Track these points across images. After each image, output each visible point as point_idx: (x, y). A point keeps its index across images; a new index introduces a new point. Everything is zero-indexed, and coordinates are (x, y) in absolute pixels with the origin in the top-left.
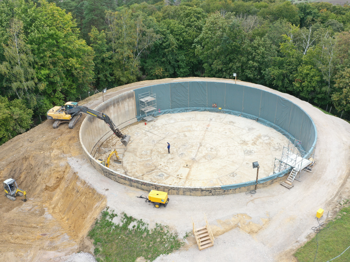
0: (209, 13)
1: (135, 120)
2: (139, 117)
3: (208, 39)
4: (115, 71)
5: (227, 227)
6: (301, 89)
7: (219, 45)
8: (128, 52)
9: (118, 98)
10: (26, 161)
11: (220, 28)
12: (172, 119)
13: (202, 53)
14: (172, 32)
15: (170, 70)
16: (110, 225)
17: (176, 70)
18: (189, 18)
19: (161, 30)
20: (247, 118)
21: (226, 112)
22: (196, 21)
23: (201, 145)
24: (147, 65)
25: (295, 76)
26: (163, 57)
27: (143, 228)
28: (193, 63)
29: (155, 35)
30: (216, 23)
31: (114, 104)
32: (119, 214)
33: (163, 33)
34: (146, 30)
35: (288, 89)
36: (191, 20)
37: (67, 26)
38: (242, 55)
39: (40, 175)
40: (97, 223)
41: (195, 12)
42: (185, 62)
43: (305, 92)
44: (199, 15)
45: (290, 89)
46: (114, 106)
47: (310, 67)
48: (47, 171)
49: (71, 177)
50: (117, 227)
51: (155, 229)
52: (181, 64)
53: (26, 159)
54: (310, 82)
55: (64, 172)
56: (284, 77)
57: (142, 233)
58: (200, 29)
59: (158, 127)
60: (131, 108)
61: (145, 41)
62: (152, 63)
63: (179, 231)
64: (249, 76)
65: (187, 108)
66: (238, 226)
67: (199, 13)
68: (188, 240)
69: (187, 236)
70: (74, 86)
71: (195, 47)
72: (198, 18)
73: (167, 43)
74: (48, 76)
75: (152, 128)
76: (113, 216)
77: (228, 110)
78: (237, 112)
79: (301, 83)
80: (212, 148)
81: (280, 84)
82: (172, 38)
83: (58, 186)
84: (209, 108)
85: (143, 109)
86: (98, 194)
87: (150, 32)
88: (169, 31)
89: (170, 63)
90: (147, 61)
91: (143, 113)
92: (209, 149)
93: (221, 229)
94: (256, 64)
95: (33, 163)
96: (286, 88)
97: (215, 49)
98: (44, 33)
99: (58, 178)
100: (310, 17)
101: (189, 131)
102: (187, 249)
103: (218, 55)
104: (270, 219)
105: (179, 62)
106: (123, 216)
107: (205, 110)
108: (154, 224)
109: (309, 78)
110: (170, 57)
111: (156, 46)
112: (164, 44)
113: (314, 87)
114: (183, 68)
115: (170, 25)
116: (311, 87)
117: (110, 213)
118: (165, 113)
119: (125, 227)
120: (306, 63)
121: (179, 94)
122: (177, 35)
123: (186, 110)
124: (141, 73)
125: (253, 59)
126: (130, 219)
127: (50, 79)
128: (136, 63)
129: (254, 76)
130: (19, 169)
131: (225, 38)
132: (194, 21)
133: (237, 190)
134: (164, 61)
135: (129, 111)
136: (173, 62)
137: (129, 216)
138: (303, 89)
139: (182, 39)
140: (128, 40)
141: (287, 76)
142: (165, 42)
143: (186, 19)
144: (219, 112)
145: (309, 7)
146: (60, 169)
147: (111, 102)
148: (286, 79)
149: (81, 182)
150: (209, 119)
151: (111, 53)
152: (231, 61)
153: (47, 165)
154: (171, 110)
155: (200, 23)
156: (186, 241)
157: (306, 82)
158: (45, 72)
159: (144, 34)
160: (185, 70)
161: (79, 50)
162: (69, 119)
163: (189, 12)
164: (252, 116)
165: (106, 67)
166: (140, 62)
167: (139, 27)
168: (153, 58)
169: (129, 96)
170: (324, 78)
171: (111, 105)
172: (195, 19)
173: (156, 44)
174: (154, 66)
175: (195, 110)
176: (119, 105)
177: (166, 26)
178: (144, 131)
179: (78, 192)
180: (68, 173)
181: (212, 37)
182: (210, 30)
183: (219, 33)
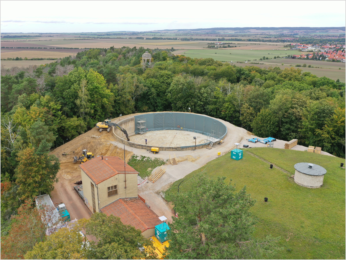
0: (175, 74)
1: (134, 133)
2: (136, 132)
3: (174, 90)
4: (121, 108)
5: (183, 159)
6: (225, 115)
7: (180, 93)
8: (129, 97)
9: (126, 120)
10: (89, 144)
11: (181, 83)
12: (154, 133)
13: (171, 98)
14: (153, 86)
15: (152, 108)
16: (136, 160)
17: (155, 108)
18: (163, 78)
19: (147, 85)
20: (197, 133)
21: (185, 130)
22: (167, 80)
23: (171, 143)
24: (138, 105)
25: (222, 109)
26: (148, 100)
27: (150, 159)
28: (165, 104)
29: (144, 88)
30: (179, 81)
31: (124, 123)
32: (139, 156)
33: (148, 87)
34: (139, 85)
35: (219, 116)
36: (164, 79)
37: (102, 82)
38: (195, 98)
39: (97, 149)
40: (130, 160)
41: (167, 74)
42: (160, 103)
43: (228, 117)
44: (169, 76)
45: (220, 116)
46: (124, 124)
47: (229, 103)
48: (101, 146)
49: (113, 148)
50: (139, 160)
51: (155, 159)
52: (159, 104)
53: (89, 143)
54: (229, 111)
55: (109, 147)
56: (217, 110)
57: (149, 161)
58: (169, 84)
59: (147, 137)
60: (132, 126)
61: (138, 91)
62: (141, 104)
63: (164, 159)
64: (198, 110)
65: (163, 128)
66: (187, 160)
67: (169, 75)
68: (168, 162)
69: (167, 161)
70: (104, 113)
71: (167, 94)
72: (168, 78)
73: (150, 92)
74: (94, 107)
75: (144, 137)
76: (137, 157)
77: (186, 129)
78: (191, 130)
79: (225, 112)
80: (177, 144)
81: (215, 114)
82: (153, 90)
83: (106, 153)
84: (175, 128)
85: (139, 127)
86: (128, 151)
87: (141, 86)
88: (151, 86)
89: (152, 104)
90: (138, 102)
91: (138, 129)
92: (176, 145)
93: (180, 160)
94: (202, 103)
95: (93, 144)
96: (218, 116)
97: (178, 95)
98: (93, 86)
99: (106, 150)
100: (243, 77)
101: (165, 138)
102: (167, 164)
103: (180, 99)
104: (200, 157)
105: (157, 103)
106: (141, 156)
107: (173, 129)
108: (154, 158)
109: (228, 109)
110: (152, 101)
111: (144, 94)
112: (149, 93)
113: (232, 114)
114: (160, 107)
115: (152, 82)
116: (230, 114)
117: (135, 156)
118: (150, 131)
119: (142, 160)
120: (227, 102)
121: (158, 120)
122: (156, 88)
123: (162, 129)
124: (135, 109)
125: (200, 100)
126: (145, 157)
127: (95, 108)
128: (133, 103)
129: (201, 110)
130: (86, 147)
131: (185, 88)
132: (166, 80)
133: (187, 149)
134: (149, 103)
135: (131, 128)
136: (153, 104)
137: (143, 156)
138: (226, 115)
139: (159, 90)
140: (129, 90)
141: (219, 109)
142: (149, 92)
143: (162, 78)
144: (182, 130)
145: (243, 70)
146: (107, 146)
147: (123, 121)
148: (218, 111)
149: (119, 149)
150: (175, 133)
151: (120, 97)
152: (188, 102)
153: (101, 144)
154: (154, 129)
155: (169, 81)
156: (167, 162)
157: (227, 111)
158: (93, 104)
159: (137, 87)
160: (160, 108)
161: (107, 95)
162: (107, 127)
163: (163, 75)
164: (200, 131)
165: (116, 105)
166: (134, 103)
167: (135, 83)
168: (142, 101)
169: (132, 120)
170: (236, 109)
171: (123, 123)
172: (167, 78)
173: (144, 93)
174: (142, 105)
175: (168, 129)
176: (126, 124)
177: (150, 82)
178: (140, 138)
179: (118, 153)
180: (111, 147)
181: (176, 89)
182: (176, 85)
183: (180, 86)
